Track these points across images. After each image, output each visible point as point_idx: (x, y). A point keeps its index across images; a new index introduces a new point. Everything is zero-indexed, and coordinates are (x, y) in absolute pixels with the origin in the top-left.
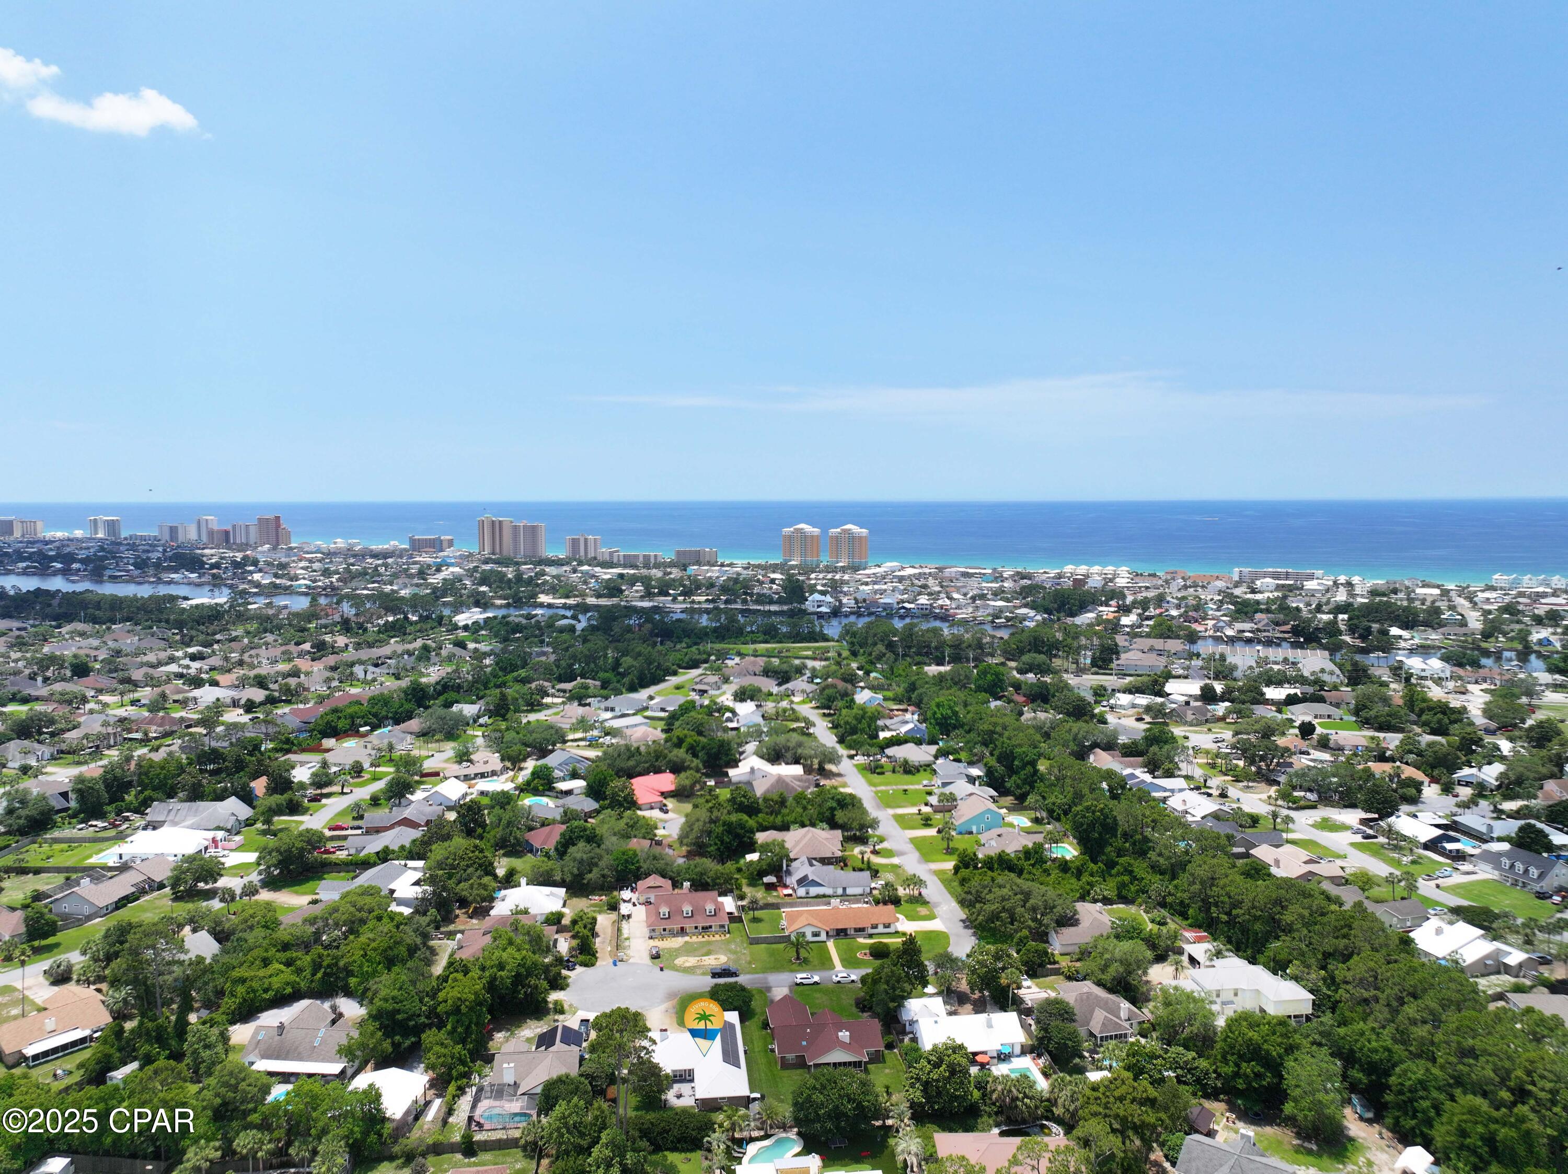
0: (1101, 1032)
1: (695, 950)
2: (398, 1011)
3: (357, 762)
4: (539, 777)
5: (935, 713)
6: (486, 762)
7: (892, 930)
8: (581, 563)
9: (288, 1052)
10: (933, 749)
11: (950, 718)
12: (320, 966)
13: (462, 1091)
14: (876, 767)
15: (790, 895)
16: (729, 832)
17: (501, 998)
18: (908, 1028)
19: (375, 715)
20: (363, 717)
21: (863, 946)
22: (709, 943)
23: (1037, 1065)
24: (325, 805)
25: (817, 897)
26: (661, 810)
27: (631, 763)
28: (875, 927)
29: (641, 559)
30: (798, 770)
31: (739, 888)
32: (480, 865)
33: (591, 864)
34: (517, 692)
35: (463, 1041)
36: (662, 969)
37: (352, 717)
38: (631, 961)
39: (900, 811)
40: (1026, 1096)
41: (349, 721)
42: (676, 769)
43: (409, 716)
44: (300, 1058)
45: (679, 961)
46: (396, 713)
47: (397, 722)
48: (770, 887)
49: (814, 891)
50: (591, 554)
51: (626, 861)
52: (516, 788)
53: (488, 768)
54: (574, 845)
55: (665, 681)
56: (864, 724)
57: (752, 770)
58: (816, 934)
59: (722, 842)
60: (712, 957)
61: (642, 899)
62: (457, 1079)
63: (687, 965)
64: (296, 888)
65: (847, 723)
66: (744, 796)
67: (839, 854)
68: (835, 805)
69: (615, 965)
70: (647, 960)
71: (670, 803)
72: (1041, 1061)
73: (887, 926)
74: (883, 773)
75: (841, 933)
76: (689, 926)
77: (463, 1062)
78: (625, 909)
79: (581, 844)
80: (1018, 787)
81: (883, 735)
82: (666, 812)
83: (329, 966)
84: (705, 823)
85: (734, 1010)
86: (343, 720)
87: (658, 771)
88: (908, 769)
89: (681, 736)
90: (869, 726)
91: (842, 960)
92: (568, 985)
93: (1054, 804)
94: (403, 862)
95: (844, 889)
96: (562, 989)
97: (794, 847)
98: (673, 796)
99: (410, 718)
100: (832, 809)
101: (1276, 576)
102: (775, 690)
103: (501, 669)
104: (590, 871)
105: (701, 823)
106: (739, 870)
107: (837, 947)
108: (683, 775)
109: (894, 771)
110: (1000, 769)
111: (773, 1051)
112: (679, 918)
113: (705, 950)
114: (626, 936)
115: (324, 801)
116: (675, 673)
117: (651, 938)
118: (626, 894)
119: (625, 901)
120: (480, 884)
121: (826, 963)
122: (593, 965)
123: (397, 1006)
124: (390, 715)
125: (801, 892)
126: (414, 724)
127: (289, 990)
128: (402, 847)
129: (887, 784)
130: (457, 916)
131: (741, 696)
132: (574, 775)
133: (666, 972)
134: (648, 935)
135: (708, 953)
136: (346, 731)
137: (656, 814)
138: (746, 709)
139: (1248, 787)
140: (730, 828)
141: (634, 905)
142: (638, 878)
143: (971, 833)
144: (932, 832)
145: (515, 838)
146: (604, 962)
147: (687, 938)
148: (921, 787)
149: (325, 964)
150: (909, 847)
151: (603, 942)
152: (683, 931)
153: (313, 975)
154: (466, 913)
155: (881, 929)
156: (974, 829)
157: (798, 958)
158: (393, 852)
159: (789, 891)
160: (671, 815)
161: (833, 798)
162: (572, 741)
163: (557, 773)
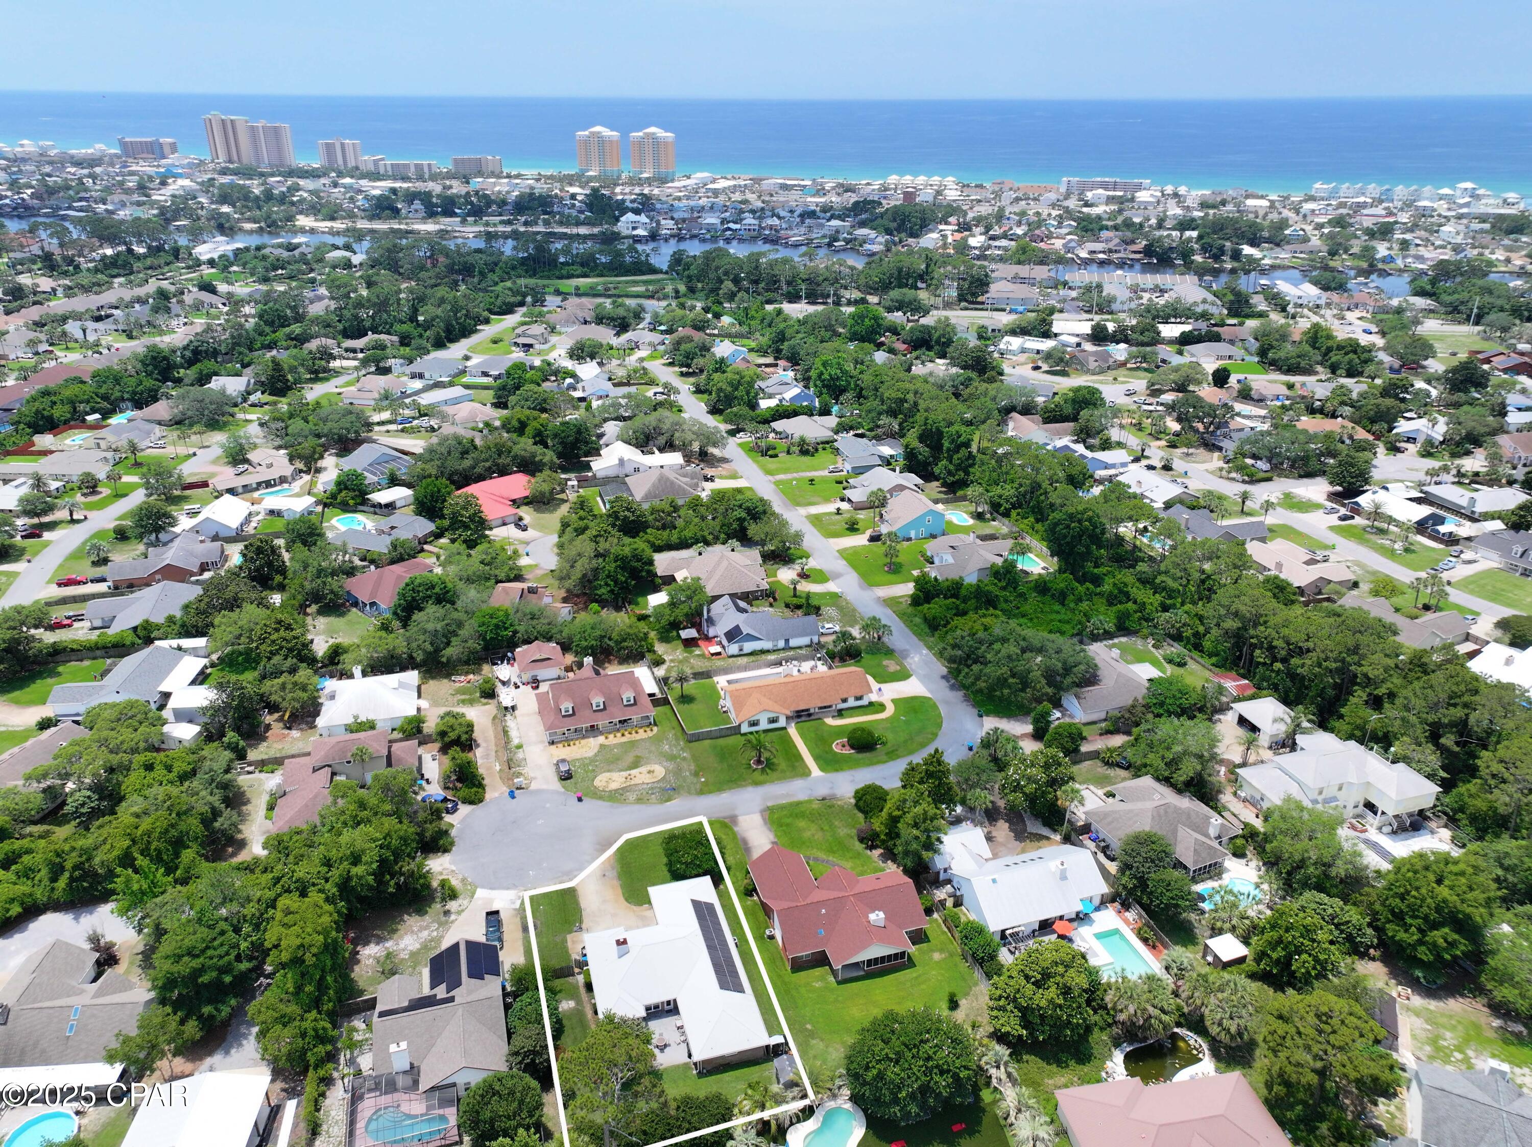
0: (1195, 862)
1: (618, 759)
3: (88, 474)
4: (346, 488)
5: (822, 374)
6: (270, 466)
7: (864, 702)
8: (340, 175)
9: (23, 1052)
10: (832, 421)
11: (838, 378)
12: (62, 869)
14: (768, 449)
15: (719, 654)
16: (623, 568)
17: (361, 899)
18: (942, 876)
19: (105, 398)
20: (88, 402)
21: (839, 732)
22: (633, 744)
23: (1126, 921)
24: (47, 544)
25: (752, 654)
26: (518, 526)
27: (467, 463)
28: (845, 700)
29: (413, 169)
30: (675, 458)
31: (651, 650)
32: (290, 650)
33: (448, 636)
34: (295, 357)
35: (316, 1004)
36: (580, 800)
37: (72, 403)
38: (534, 786)
39: (814, 510)
41: (67, 408)
42: (529, 467)
43: (153, 398)
44: (45, 1059)
45: (601, 781)
46: (134, 393)
47: (139, 404)
48: (689, 643)
49: (749, 647)
50: (351, 163)
51: (497, 626)
52: (318, 503)
53: (273, 474)
54: (421, 609)
55: (476, 331)
56: (741, 392)
57: (622, 462)
58: (773, 721)
59: (616, 581)
60: (643, 769)
61: (526, 677)
62: (316, 1067)
63: (614, 786)
64: (17, 694)
65: (720, 390)
66: (628, 509)
67: (765, 585)
68: (744, 515)
69: (513, 797)
70: (555, 784)
71: (527, 514)
72: (1131, 915)
73: (859, 698)
74: (776, 456)
75: (801, 715)
76: (601, 723)
77: (321, 1039)
78: (506, 696)
79: (431, 609)
80: (950, 473)
81: (765, 404)
82: (524, 528)
83: (76, 867)
84: (591, 559)
85: (704, 874)
86: (59, 406)
87: (503, 472)
88: (806, 449)
89: (523, 418)
90: (748, 393)
91: (817, 758)
92: (452, 844)
93: (1000, 497)
94: (174, 643)
95: (787, 641)
96: (446, 850)
97: (709, 578)
98: (527, 504)
99: (155, 399)
100: (741, 520)
101: (1105, 186)
102: (615, 341)
103: (267, 323)
104: (448, 644)
105: (585, 560)
106: (643, 618)
107: (802, 735)
108: (540, 477)
109: (788, 453)
110: (924, 451)
111: (772, 937)
112: (588, 713)
113: (630, 758)
114: (516, 741)
115: (47, 535)
116: (487, 321)
117: (552, 743)
118: (504, 671)
119: (504, 683)
120: (295, 684)
121: (797, 768)
122: (481, 801)
124: (126, 396)
125: (733, 649)
126: (161, 409)
127: (16, 909)
128: (171, 620)
129: (786, 471)
130: (268, 727)
131: (580, 353)
132: (394, 481)
133: (587, 801)
134: (546, 738)
135: (635, 765)
136: (66, 422)
137: (511, 531)
138: (588, 371)
139: (1188, 455)
140: (624, 563)
141: (517, 687)
142: (512, 645)
143: (909, 539)
144: (861, 540)
145: (332, 592)
146: (495, 791)
147: (601, 739)
148: (825, 473)
149: (69, 865)
150: (841, 565)
151: (487, 756)
152: (593, 730)
153: (54, 879)
154: (281, 719)
155: (852, 703)
156: (913, 534)
157: (759, 762)
158: (158, 627)
159: (718, 649)
160: (531, 533)
161: (740, 506)
162: (378, 424)
163: (370, 478)
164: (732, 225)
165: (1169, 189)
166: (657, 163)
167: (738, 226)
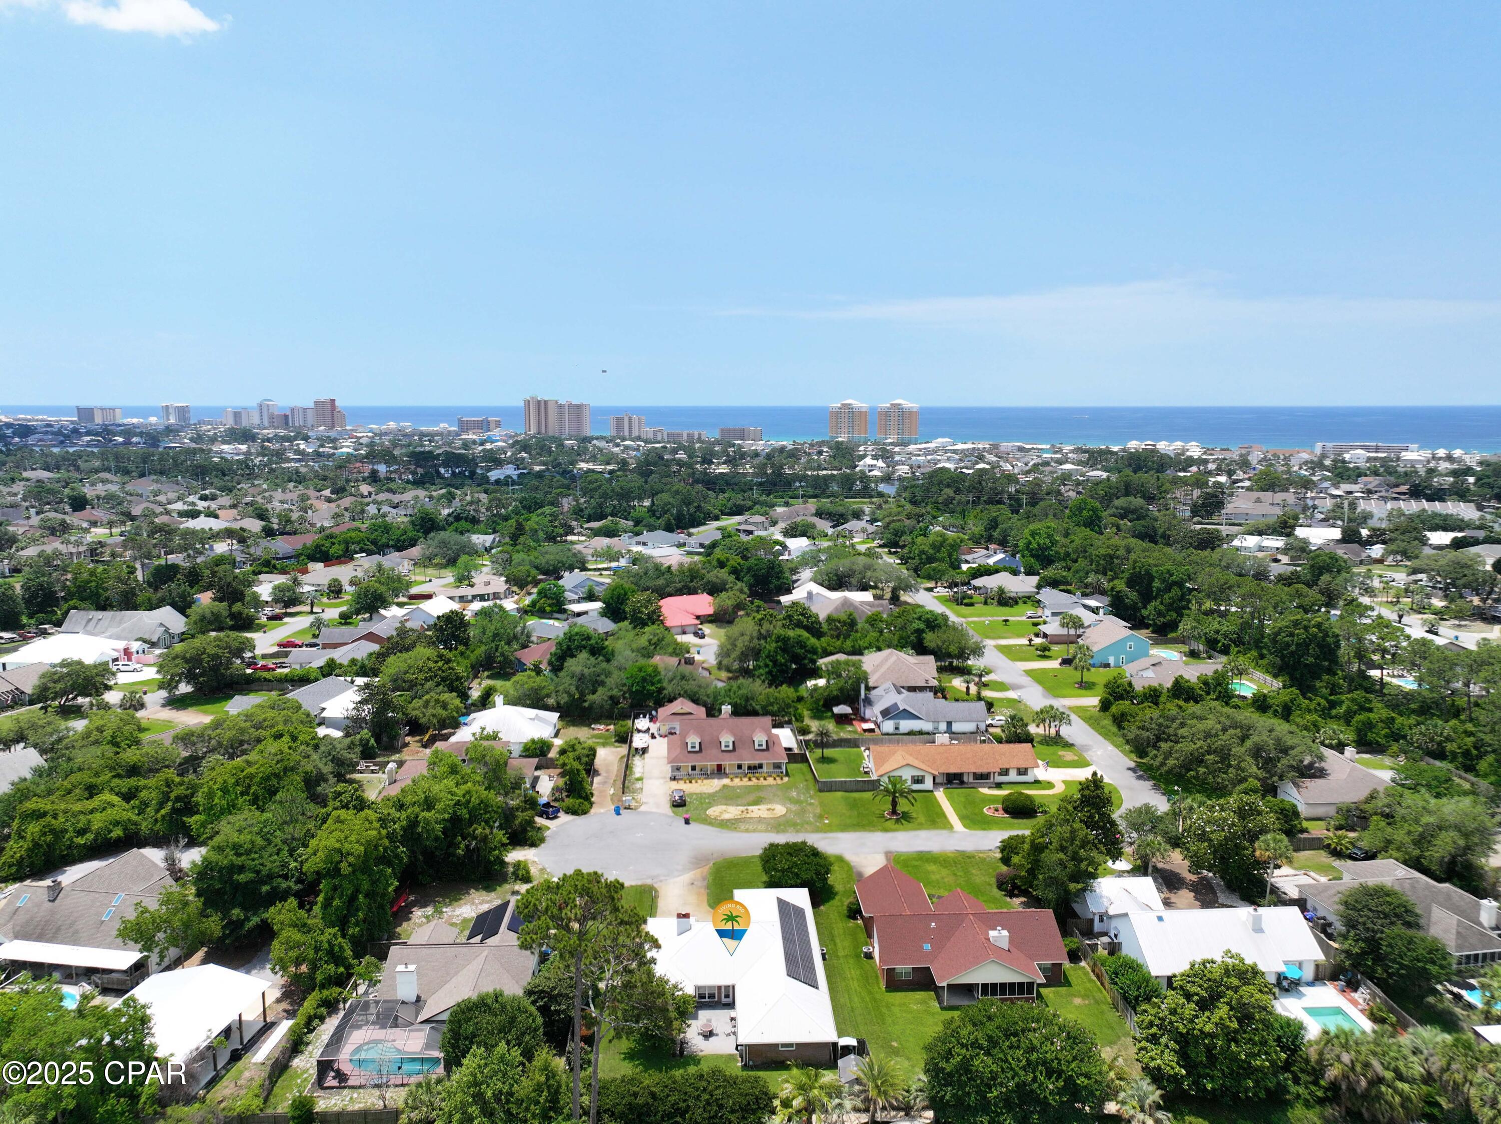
1: (738, 797)
2: (242, 869)
3: (336, 580)
4: (546, 596)
5: (1030, 543)
6: (488, 584)
7: (1028, 778)
8: (624, 439)
9: (59, 929)
10: (1035, 580)
11: (1048, 548)
12: (168, 799)
13: (331, 1006)
14: (964, 598)
15: (872, 731)
16: (784, 650)
17: (429, 855)
18: (1097, 927)
19: (374, 542)
20: (359, 543)
21: (992, 800)
22: (758, 788)
23: (1354, 1003)
24: (286, 623)
25: (911, 733)
26: (696, 634)
27: (661, 582)
28: (1005, 772)
29: (685, 437)
30: (866, 597)
31: (800, 719)
32: (444, 679)
33: (596, 683)
34: (537, 523)
35: (342, 923)
36: (687, 822)
37: (347, 543)
38: (643, 808)
39: (1003, 642)
40: (1400, 1077)
41: (342, 546)
42: (713, 590)
43: (413, 543)
44: (74, 940)
45: (714, 811)
46: (398, 540)
47: (399, 549)
48: (842, 720)
49: (906, 725)
50: (635, 433)
51: (644, 680)
52: (518, 610)
53: (490, 590)
54: (573, 656)
55: (704, 524)
56: (943, 553)
57: (810, 594)
58: (918, 780)
59: (775, 662)
60: (763, 807)
61: (664, 730)
62: (323, 986)
63: (726, 816)
65: (922, 552)
66: (802, 614)
67: (935, 683)
68: (922, 626)
69: (618, 813)
70: (667, 809)
71: (707, 629)
72: (1362, 995)
73: (1023, 772)
74: (972, 605)
75: (953, 780)
76: (729, 763)
77: (336, 958)
78: (639, 741)
79: (583, 656)
80: (1160, 614)
81: (965, 567)
82: (702, 637)
83: (178, 799)
84: (752, 639)
85: (802, 885)
86: (336, 546)
87: (692, 592)
88: (1004, 600)
89: (722, 558)
90: (950, 556)
91: (962, 818)
92: (542, 840)
93: (1217, 632)
94: (349, 679)
95: (949, 724)
96: (533, 845)
97: (874, 671)
98: (710, 622)
99: (413, 545)
100: (919, 632)
101: (1367, 449)
102: (830, 531)
103: (524, 507)
104: (594, 692)
105: (747, 638)
106: (800, 699)
107: (950, 799)
108: (723, 595)
109: (986, 603)
110: (1132, 595)
111: (869, 956)
112: (715, 752)
113: (752, 798)
114: (637, 775)
115: (286, 620)
116: (717, 518)
117: (674, 779)
118: (642, 723)
119: (639, 731)
120: (437, 701)
121: (936, 820)
122: (585, 813)
123: (238, 861)
124: (391, 543)
125: (888, 726)
126: (415, 552)
127: (118, 832)
128: (353, 661)
129: (979, 616)
130: (407, 745)
131: (792, 532)
132: (591, 597)
133: (693, 826)
134: (669, 775)
135: (757, 802)
136: (338, 558)
137: (689, 639)
138: (798, 545)
139: (1460, 626)
140: (785, 644)
141: (653, 737)
142: (660, 703)
143: (1107, 665)
144: (1054, 664)
145: (502, 654)
146: (602, 810)
147: (726, 781)
148: (1024, 618)
149: (173, 796)
150: (1026, 680)
151: (605, 783)
152: (720, 771)
153: (157, 811)
154: (421, 741)
155: (1013, 776)
156: (1111, 661)
157: (894, 812)
158: (341, 666)
159: (871, 726)
160: (707, 640)
161: (919, 619)
162: (595, 570)
163: (569, 595)
164: (964, 470)
165: (1441, 452)
166: (901, 431)
167: (970, 471)
